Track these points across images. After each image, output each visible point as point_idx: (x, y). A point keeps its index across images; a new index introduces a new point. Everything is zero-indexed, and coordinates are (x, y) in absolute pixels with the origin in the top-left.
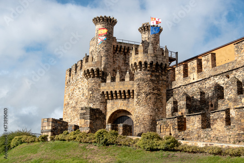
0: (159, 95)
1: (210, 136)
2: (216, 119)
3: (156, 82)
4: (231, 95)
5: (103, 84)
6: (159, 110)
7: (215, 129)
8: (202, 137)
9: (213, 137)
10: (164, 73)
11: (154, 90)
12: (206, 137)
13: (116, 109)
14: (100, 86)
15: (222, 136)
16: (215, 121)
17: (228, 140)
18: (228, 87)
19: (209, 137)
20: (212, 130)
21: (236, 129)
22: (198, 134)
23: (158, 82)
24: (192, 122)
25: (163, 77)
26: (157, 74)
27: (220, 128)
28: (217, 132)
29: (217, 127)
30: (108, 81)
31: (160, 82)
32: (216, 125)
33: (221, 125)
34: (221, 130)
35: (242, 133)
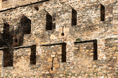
2: (20, 57)
4: (38, 30)
7: (18, 67)
18: (37, 20)
20: (14, 68)
21: (42, 69)
27: (23, 67)
28: (19, 72)
29: (20, 66)
32: (19, 63)
33: (25, 64)
34: (25, 69)
35: (47, 74)
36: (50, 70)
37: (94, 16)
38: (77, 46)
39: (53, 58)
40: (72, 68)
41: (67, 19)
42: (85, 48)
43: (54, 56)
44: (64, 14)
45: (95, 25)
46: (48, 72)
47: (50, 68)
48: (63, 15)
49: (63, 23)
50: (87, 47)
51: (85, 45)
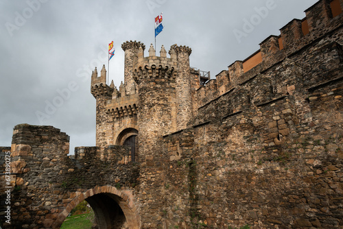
0: (166, 106)
1: (224, 153)
2: (231, 127)
3: (161, 90)
4: (257, 98)
5: (109, 102)
6: (166, 125)
7: (231, 142)
8: (213, 156)
9: (229, 155)
10: (171, 79)
11: (158, 100)
12: (219, 156)
13: (123, 128)
14: (105, 103)
15: (241, 153)
16: (229, 131)
17: (250, 159)
18: (254, 87)
19: (223, 156)
20: (226, 144)
21: (262, 140)
22: (208, 151)
23: (164, 90)
24: (201, 135)
25: (171, 83)
26: (163, 80)
27: (237, 140)
28: (232, 147)
29: (233, 140)
30: (114, 97)
31: (167, 90)
32: (231, 136)
33: (239, 136)
34: (239, 144)
35: (272, 146)
36: (276, 139)
37: (329, 60)
38: (314, 94)
39: (277, 120)
40: (312, 131)
41: (290, 75)
42: (332, 93)
43: (278, 118)
44: (285, 70)
45: (333, 71)
46: (272, 144)
47: (275, 136)
48: (283, 73)
49: (286, 81)
50: (334, 91)
51: (330, 89)
